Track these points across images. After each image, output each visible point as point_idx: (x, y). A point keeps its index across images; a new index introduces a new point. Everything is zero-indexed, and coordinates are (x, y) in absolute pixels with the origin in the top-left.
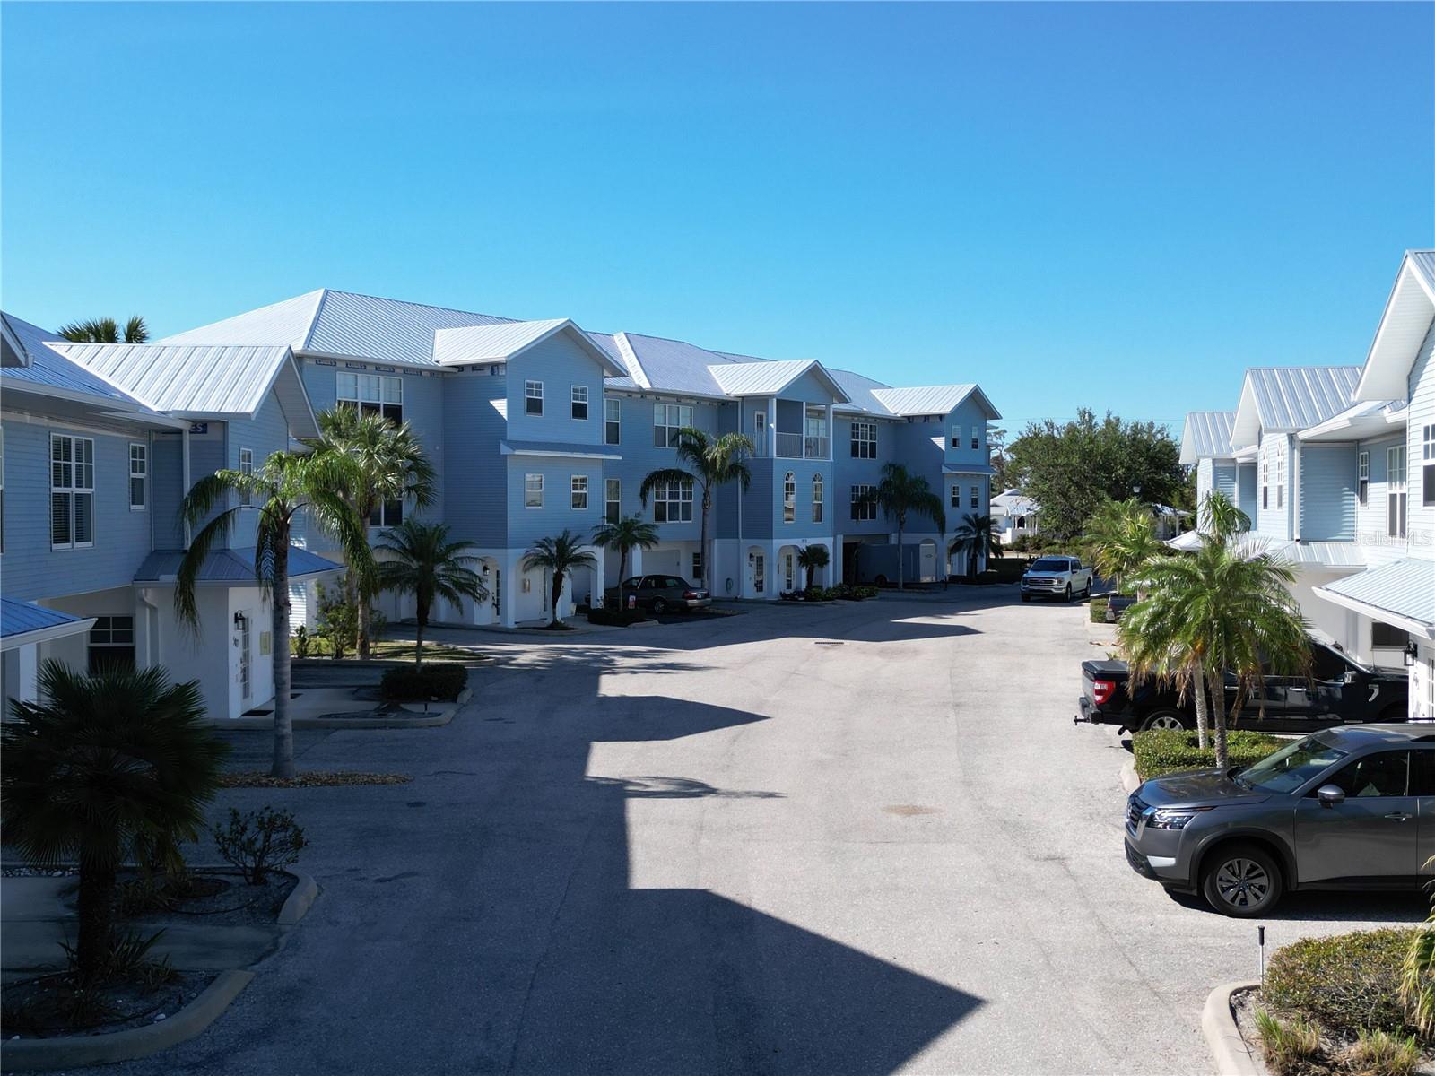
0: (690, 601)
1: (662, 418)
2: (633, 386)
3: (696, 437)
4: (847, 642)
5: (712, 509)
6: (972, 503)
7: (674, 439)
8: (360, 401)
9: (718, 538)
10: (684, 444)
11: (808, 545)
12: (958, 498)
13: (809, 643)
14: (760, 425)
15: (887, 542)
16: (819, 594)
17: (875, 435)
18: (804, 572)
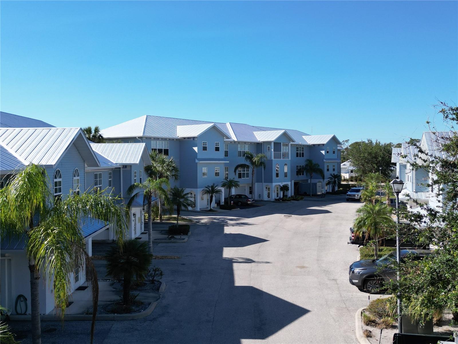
0: (248, 202)
1: (240, 148)
2: (232, 140)
3: (250, 155)
4: (293, 216)
5: (255, 175)
6: (333, 170)
7: (244, 155)
8: (157, 148)
9: (257, 182)
10: (247, 156)
11: (283, 185)
12: (329, 169)
13: (282, 216)
14: (269, 150)
15: (308, 182)
16: (286, 199)
17: (303, 150)
18: (282, 193)
